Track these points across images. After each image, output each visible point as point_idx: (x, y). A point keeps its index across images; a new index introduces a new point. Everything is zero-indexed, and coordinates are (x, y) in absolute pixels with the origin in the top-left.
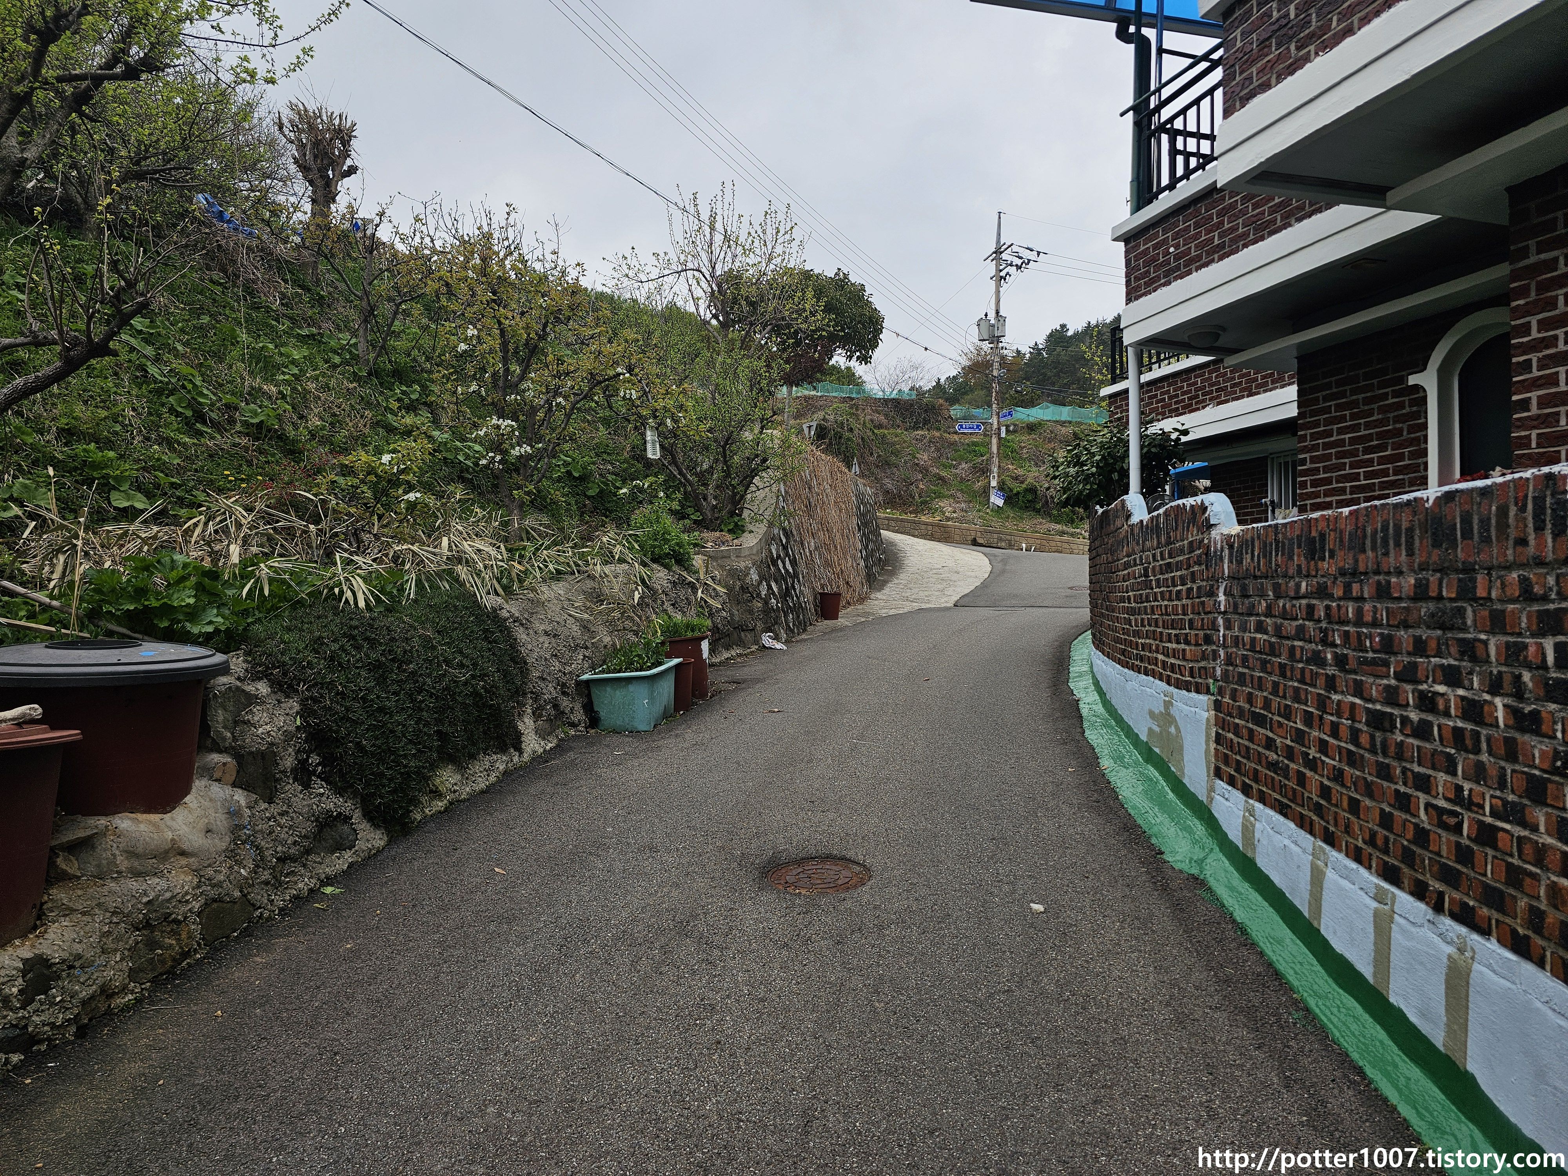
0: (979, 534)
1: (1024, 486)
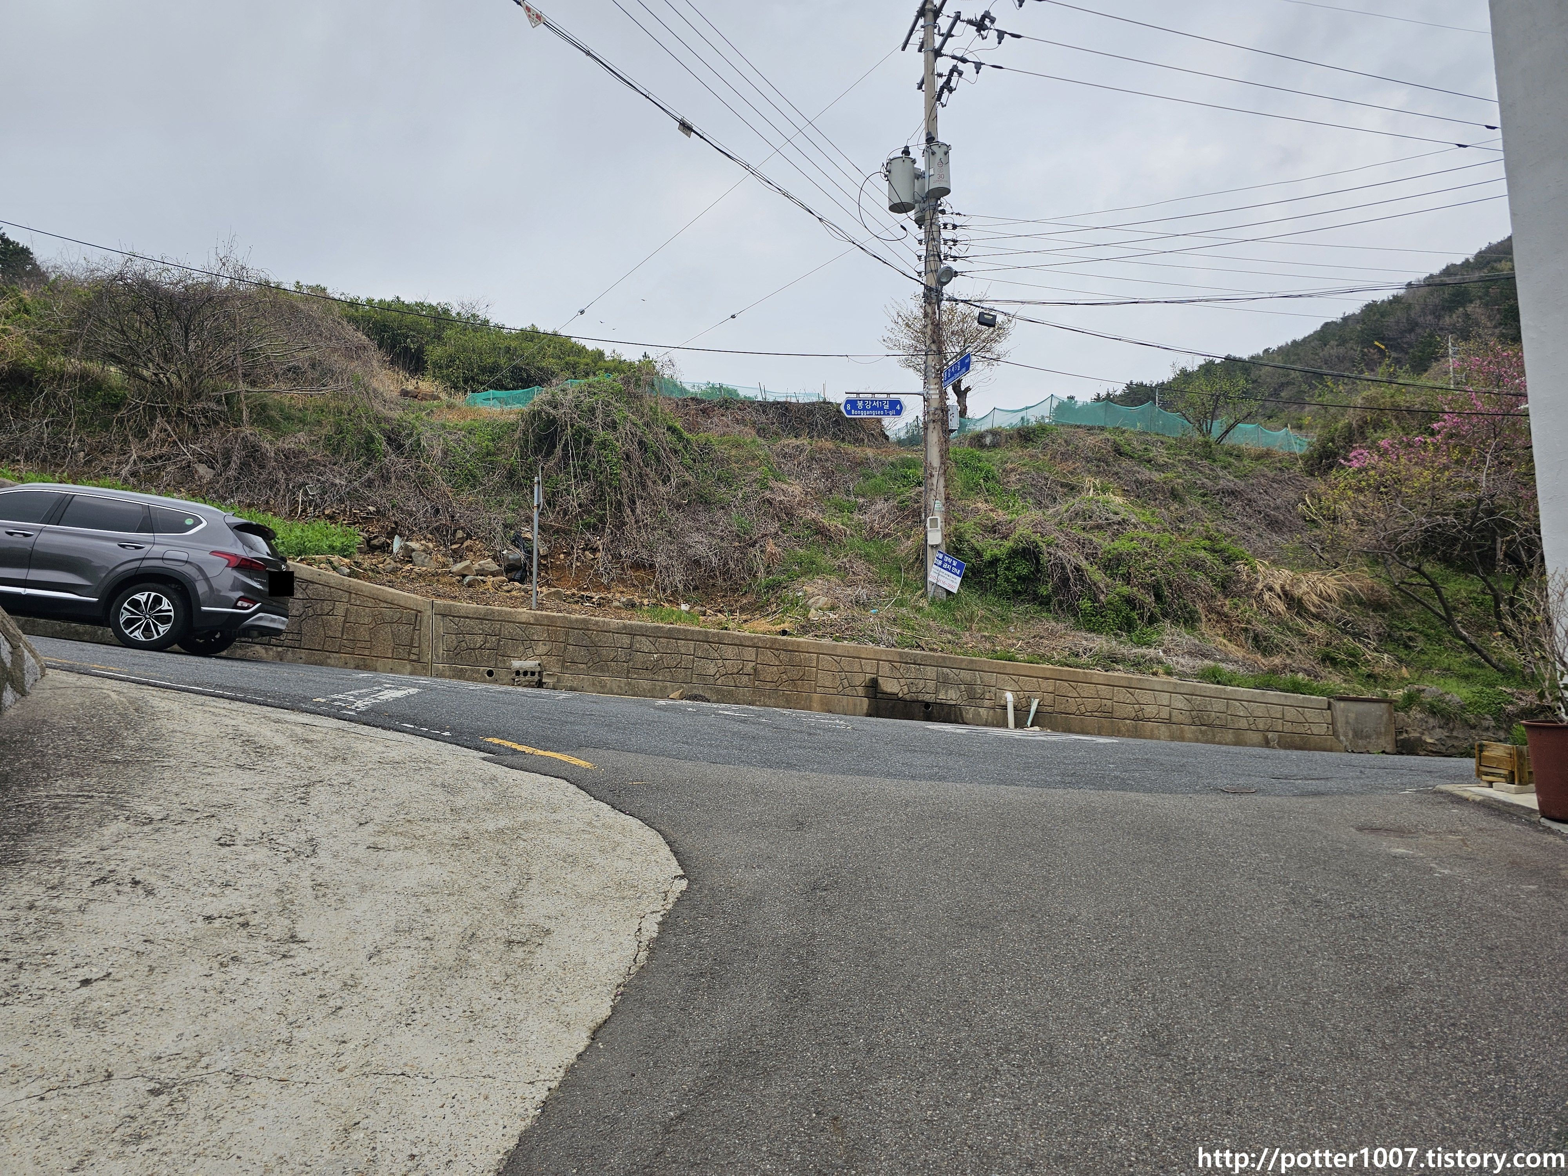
0: (885, 668)
1: (1009, 544)
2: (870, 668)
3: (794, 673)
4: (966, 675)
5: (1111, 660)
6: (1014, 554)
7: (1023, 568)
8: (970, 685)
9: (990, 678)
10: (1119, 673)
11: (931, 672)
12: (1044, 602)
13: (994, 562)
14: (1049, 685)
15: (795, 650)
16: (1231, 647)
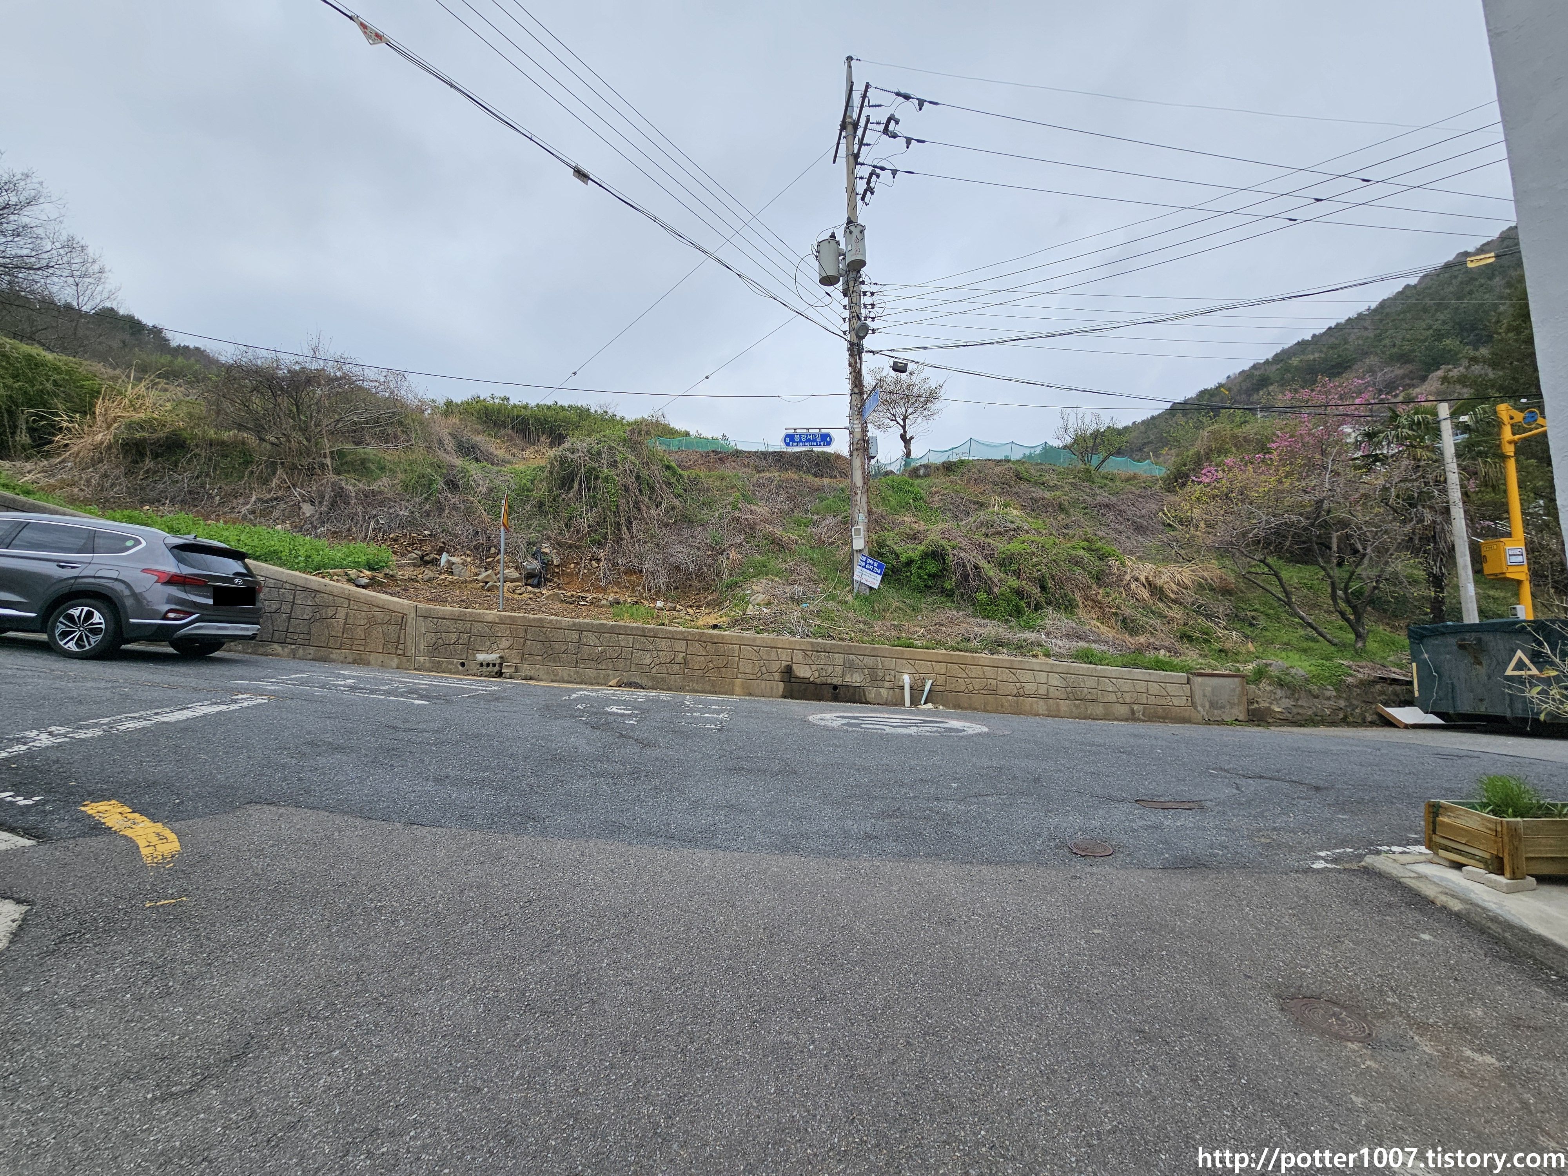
0: (799, 656)
1: (921, 548)
2: (785, 656)
3: (720, 662)
4: (869, 661)
5: (998, 644)
6: (925, 556)
7: (932, 567)
8: (873, 670)
9: (890, 663)
10: (1003, 657)
11: (839, 659)
12: (949, 594)
13: (909, 563)
14: (941, 668)
15: (721, 641)
16: (1104, 629)
